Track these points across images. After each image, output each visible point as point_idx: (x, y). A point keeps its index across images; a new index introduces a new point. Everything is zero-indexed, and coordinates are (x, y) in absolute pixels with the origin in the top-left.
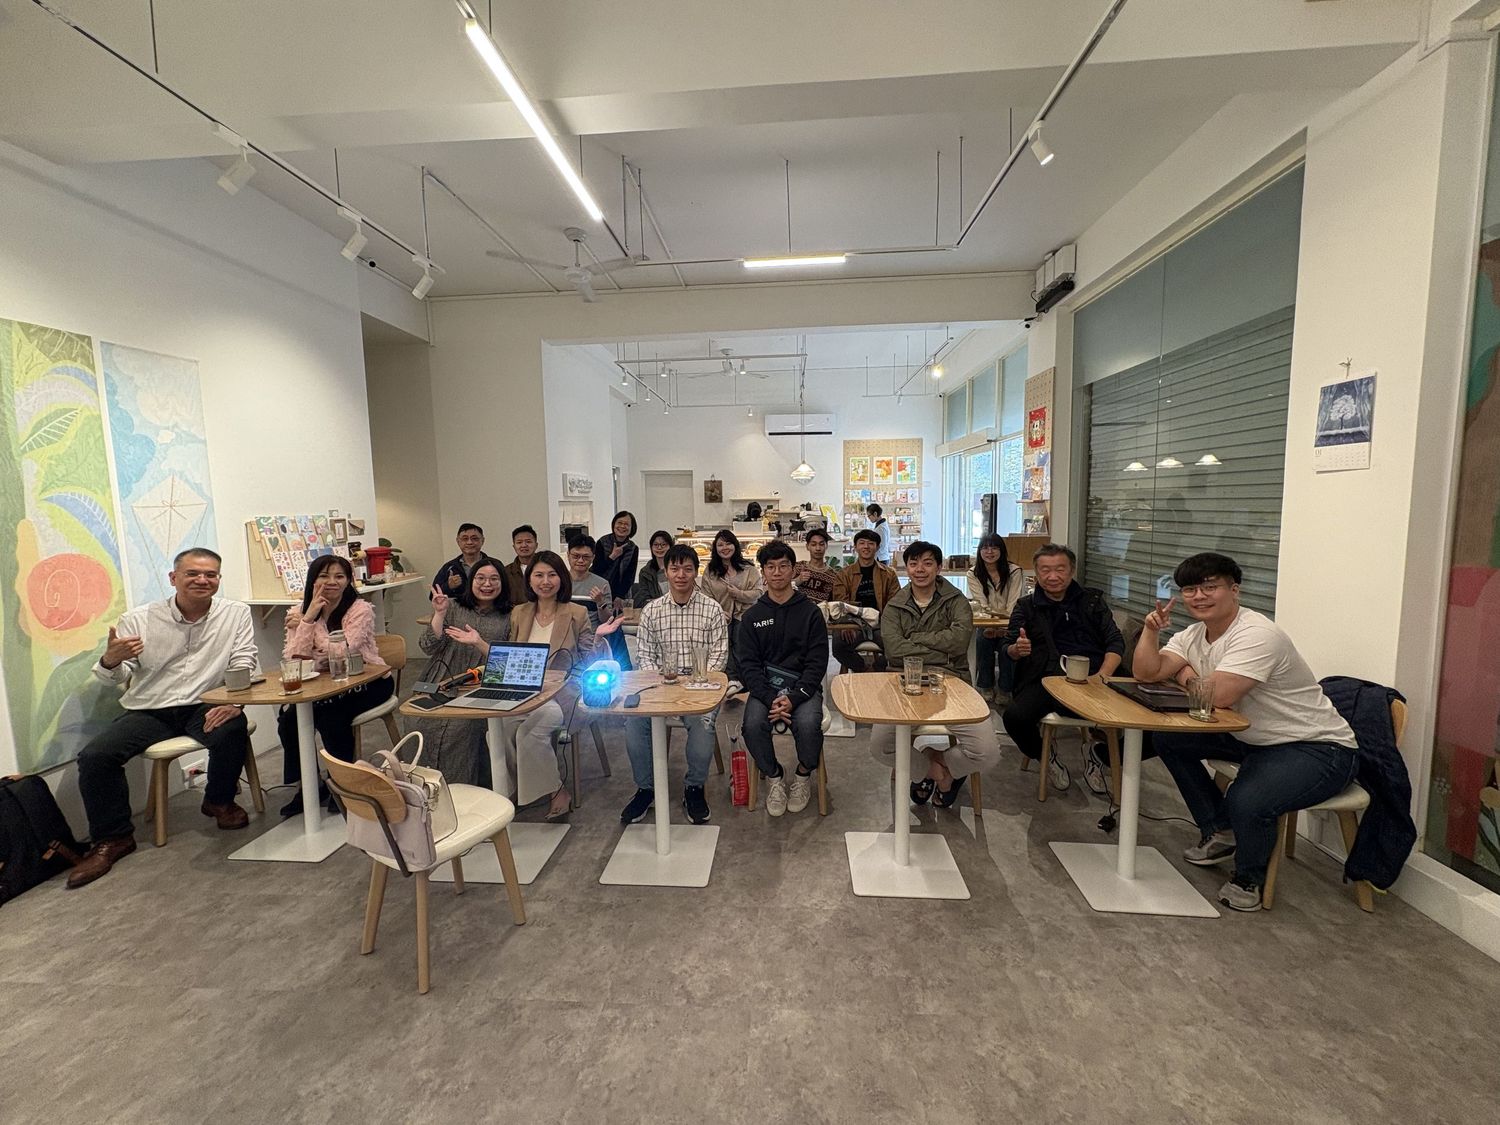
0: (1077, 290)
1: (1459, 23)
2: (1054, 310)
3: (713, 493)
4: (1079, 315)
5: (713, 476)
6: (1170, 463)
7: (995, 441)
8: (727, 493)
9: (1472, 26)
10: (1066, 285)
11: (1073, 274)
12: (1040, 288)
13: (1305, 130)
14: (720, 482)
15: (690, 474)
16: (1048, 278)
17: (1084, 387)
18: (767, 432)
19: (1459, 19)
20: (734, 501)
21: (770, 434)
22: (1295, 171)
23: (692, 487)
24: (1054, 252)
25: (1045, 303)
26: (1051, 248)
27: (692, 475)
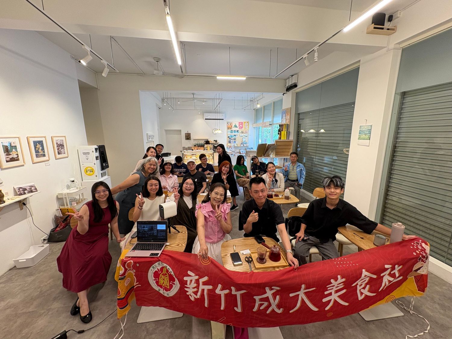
0: (298, 87)
1: (395, 45)
2: (291, 91)
3: (188, 137)
4: (297, 94)
5: (188, 131)
6: (312, 131)
7: (271, 125)
8: (192, 137)
9: (398, 46)
10: (295, 86)
11: (297, 83)
12: (287, 85)
13: (360, 60)
14: (190, 133)
15: (180, 131)
16: (290, 83)
17: (298, 113)
18: (204, 118)
19: (396, 44)
20: (194, 139)
21: (205, 119)
22: (358, 68)
23: (181, 134)
24: (292, 76)
25: (289, 89)
26: (292, 74)
27: (181, 131)
